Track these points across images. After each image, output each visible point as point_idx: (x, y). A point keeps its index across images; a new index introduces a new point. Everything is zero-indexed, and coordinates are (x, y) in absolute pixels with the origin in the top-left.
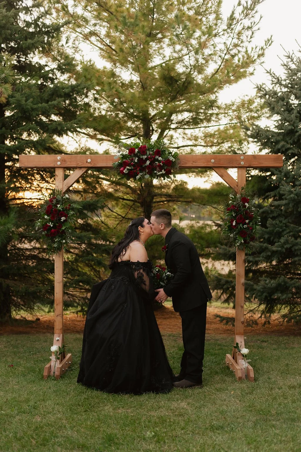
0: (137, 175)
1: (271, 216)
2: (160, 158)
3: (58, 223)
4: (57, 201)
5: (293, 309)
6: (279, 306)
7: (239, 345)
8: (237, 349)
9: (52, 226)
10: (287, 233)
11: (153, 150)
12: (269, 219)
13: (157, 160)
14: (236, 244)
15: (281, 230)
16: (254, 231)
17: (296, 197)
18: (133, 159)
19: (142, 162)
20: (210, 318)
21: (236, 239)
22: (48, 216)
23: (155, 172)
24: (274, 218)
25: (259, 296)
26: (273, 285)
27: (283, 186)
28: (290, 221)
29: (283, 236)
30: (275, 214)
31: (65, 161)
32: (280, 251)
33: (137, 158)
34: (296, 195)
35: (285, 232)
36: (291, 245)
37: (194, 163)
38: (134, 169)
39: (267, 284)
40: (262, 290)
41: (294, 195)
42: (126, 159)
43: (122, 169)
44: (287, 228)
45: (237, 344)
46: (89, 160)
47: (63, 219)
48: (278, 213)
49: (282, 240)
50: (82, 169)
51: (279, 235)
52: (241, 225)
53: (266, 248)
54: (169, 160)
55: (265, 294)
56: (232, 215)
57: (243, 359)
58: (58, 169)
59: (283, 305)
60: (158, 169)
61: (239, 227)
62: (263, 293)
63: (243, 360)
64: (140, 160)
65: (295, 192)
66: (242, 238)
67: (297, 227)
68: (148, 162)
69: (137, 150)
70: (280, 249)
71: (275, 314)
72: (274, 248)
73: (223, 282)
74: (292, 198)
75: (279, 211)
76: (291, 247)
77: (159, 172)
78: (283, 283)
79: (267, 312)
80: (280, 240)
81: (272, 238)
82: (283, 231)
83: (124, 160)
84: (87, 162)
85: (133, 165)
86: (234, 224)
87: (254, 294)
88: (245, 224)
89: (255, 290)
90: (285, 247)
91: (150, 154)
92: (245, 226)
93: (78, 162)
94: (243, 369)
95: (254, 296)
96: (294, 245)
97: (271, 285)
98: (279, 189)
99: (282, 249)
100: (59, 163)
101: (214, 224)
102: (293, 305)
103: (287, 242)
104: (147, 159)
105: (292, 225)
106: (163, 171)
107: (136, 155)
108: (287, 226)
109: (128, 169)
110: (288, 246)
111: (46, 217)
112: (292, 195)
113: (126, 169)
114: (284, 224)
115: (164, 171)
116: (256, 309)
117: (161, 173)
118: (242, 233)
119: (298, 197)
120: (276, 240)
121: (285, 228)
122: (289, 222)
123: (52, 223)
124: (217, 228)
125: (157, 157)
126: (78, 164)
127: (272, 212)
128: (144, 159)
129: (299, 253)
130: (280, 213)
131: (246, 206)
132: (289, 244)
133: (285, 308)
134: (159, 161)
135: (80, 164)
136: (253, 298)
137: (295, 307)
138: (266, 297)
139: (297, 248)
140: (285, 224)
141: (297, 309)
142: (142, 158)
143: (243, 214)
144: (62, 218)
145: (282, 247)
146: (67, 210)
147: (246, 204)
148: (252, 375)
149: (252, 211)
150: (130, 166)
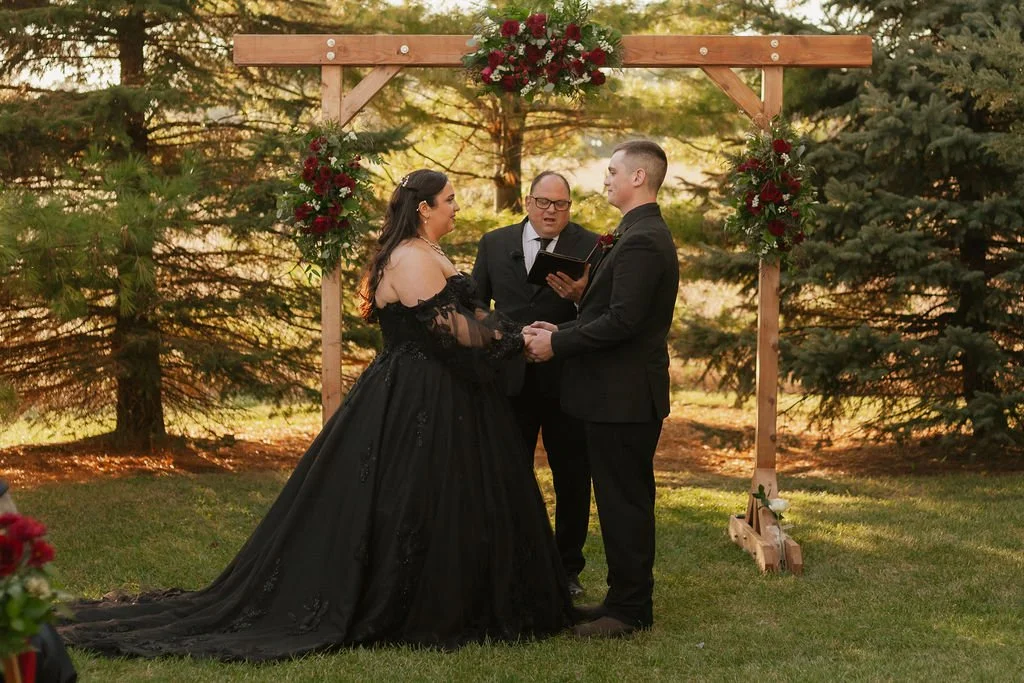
0: (524, 85)
1: (835, 169)
2: (579, 47)
3: (331, 201)
4: (328, 148)
5: (891, 407)
6: (854, 400)
7: (766, 492)
8: (759, 500)
9: (317, 208)
10: (877, 215)
11: (562, 27)
12: (832, 179)
13: (572, 50)
14: (760, 251)
15: (861, 207)
16: (802, 220)
17: (900, 124)
18: (513, 48)
19: (535, 53)
20: (672, 431)
21: (760, 240)
22: (308, 183)
23: (567, 79)
24: (842, 175)
25: (805, 375)
26: (840, 346)
27: (867, 93)
28: (885, 182)
29: (867, 223)
30: (846, 166)
31: (345, 50)
32: (859, 260)
33: (523, 47)
34: (901, 117)
35: (871, 213)
36: (887, 246)
37: (658, 57)
38: (515, 72)
39: (826, 345)
40: (812, 359)
41: (897, 117)
42: (496, 46)
43: (486, 71)
44: (876, 202)
45: (761, 488)
46: (404, 49)
47: (345, 191)
48: (853, 161)
49: (865, 232)
50: (388, 69)
51: (856, 219)
52: (772, 206)
53: (824, 253)
54: (599, 50)
55: (819, 370)
56: (751, 182)
57: (774, 524)
58: (329, 68)
59: (863, 396)
60: (573, 71)
61: (767, 211)
62: (814, 365)
63: (775, 527)
64: (530, 49)
65: (897, 110)
66: (774, 238)
67: (902, 198)
68: (549, 56)
69: (522, 27)
70: (857, 255)
71: (845, 422)
72: (845, 255)
73: (712, 339)
74: (889, 125)
75: (855, 155)
76: (886, 251)
77: (575, 78)
78: (865, 343)
79: (825, 415)
80: (859, 233)
81: (837, 228)
82: (867, 208)
83: (492, 50)
84: (399, 52)
85: (515, 63)
86: (755, 203)
87: (791, 369)
88: (782, 203)
89: (796, 358)
90: (872, 250)
91: (553, 36)
92: (782, 209)
93: (379, 53)
94: (776, 547)
95: (791, 374)
96: (894, 246)
97: (836, 347)
98: (855, 100)
99: (863, 255)
100: (331, 55)
101: (683, 187)
102: (890, 396)
103: (875, 238)
104: (546, 48)
105: (889, 194)
106: (585, 75)
107: (520, 39)
108: (875, 197)
109: (501, 72)
110: (879, 247)
111: (303, 187)
112: (890, 119)
113: (496, 72)
114: (868, 190)
115: (589, 76)
116: (795, 409)
117: (581, 80)
118: (776, 227)
119: (904, 121)
120: (849, 231)
121: (870, 200)
122: (880, 186)
123: (317, 200)
124: (691, 196)
125: (571, 43)
126: (378, 57)
127: (838, 158)
128: (540, 48)
129: (906, 266)
130: (858, 162)
131: (784, 160)
132: (883, 242)
133: (870, 404)
134: (578, 54)
135: (383, 56)
136: (790, 379)
137: (895, 403)
138: (823, 377)
139: (900, 252)
140: (872, 190)
141: (901, 406)
142: (536, 46)
143: (778, 178)
144: (342, 189)
145: (864, 249)
146: (352, 170)
147: (785, 157)
148: (797, 559)
149: (798, 173)
150: (506, 65)
